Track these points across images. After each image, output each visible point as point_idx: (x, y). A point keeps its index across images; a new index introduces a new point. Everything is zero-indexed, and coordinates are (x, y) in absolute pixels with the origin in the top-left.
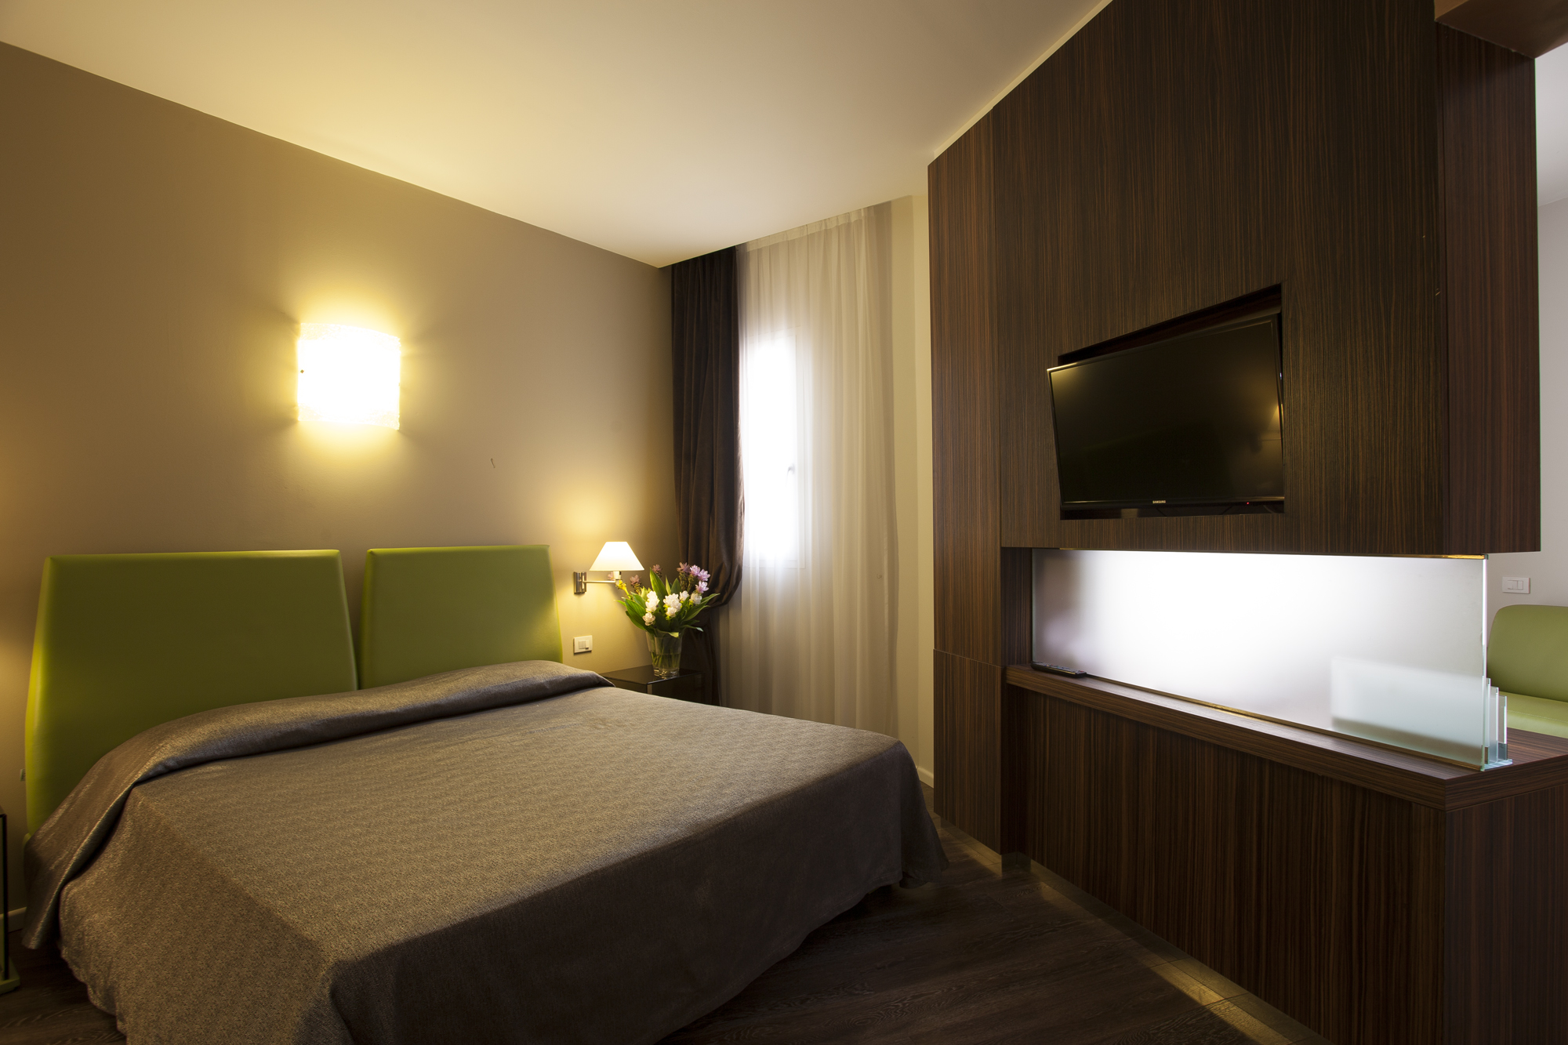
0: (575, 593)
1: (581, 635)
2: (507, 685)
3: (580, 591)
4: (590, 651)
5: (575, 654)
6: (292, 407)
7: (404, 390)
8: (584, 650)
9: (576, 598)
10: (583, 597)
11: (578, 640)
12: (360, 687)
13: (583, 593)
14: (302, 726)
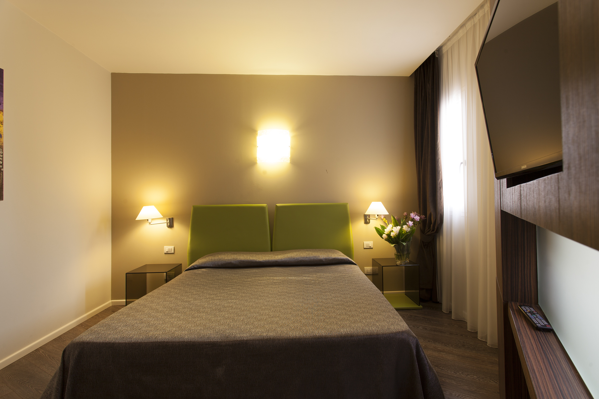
0: (365, 223)
1: (368, 241)
2: (306, 257)
3: (367, 222)
4: (372, 248)
5: (364, 248)
6: (255, 159)
7: (292, 148)
8: (369, 247)
9: (365, 225)
10: (369, 225)
11: (366, 243)
12: (272, 251)
13: (369, 223)
14: (232, 261)
